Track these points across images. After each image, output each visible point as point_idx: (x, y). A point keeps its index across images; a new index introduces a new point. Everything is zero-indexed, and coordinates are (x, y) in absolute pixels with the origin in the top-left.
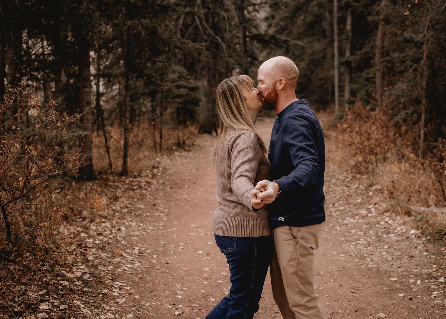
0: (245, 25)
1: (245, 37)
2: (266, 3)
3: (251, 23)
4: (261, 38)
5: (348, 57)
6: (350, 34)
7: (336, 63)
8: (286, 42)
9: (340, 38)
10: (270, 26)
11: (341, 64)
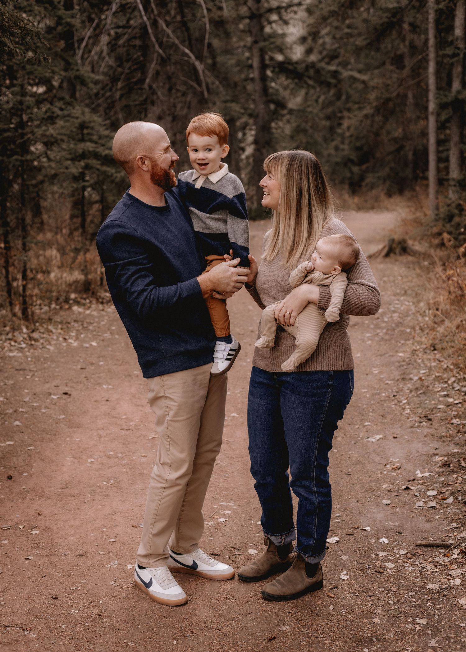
0: (262, 44)
1: (263, 67)
2: (300, 4)
3: (272, 40)
4: (290, 67)
5: (458, 92)
6: (461, 45)
7: (432, 106)
8: (335, 74)
9: (441, 53)
10: (309, 51)
11: (442, 106)
